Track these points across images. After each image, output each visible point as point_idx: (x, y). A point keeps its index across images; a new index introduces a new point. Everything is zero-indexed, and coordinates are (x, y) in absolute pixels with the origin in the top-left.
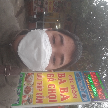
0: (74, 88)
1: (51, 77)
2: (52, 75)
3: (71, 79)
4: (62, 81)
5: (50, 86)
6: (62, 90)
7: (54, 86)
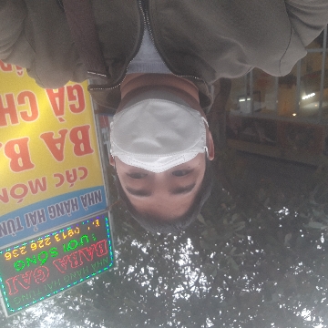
0: (34, 191)
1: (67, 103)
2: (76, 103)
3: (72, 178)
4: (58, 146)
5: (27, 99)
6: (17, 149)
7: (30, 114)
